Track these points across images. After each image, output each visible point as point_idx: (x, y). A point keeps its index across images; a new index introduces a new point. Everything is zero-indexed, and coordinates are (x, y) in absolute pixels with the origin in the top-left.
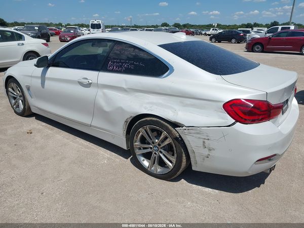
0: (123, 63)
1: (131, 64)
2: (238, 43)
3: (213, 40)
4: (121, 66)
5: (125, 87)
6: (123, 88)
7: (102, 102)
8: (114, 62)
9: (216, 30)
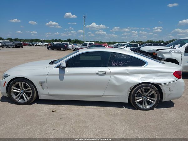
0: (121, 62)
1: (126, 62)
2: (64, 50)
3: (50, 49)
4: (120, 64)
5: (127, 72)
6: (127, 73)
7: (114, 82)
8: (115, 62)
9: (43, 43)
